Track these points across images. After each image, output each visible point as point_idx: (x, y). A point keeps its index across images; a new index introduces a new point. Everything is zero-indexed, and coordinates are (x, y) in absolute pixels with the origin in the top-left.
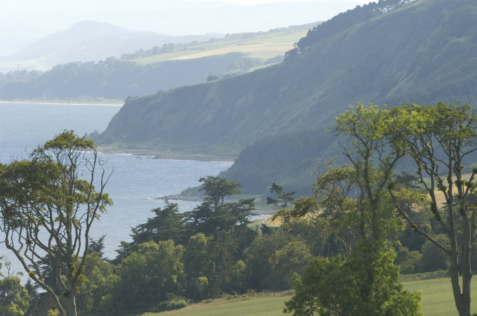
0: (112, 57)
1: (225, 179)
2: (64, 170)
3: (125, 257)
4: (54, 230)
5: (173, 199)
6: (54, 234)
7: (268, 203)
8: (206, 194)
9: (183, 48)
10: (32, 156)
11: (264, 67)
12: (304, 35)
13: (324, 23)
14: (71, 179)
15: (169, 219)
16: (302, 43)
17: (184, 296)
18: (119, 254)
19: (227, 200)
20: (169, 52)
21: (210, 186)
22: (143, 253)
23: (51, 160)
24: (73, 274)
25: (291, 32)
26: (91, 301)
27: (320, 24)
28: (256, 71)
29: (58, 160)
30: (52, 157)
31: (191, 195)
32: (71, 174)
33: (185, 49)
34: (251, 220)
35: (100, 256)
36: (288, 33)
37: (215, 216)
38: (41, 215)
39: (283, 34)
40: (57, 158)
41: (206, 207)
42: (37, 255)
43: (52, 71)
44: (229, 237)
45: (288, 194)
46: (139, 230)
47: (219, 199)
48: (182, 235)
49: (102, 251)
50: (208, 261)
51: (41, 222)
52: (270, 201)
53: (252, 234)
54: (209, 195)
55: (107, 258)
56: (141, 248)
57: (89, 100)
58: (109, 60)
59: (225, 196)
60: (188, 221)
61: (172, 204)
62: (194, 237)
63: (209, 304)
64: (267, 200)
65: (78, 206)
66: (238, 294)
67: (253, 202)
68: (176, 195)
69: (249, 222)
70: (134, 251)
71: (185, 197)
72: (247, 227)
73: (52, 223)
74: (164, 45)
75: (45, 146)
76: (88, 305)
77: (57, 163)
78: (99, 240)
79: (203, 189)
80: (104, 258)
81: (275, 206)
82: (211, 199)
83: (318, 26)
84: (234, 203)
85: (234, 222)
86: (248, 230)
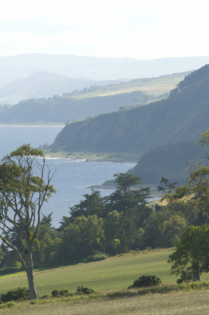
0: (57, 95)
1: (130, 175)
2: (23, 170)
3: (66, 226)
4: (18, 209)
5: (97, 188)
6: (17, 212)
7: (159, 190)
8: (118, 184)
9: (103, 89)
10: (3, 161)
11: (156, 100)
12: (182, 79)
13: (195, 72)
14: (28, 176)
15: (94, 201)
16: (181, 84)
17: (104, 252)
18: (62, 225)
19: (132, 188)
20: (94, 91)
21: (121, 179)
22: (77, 224)
23: (15, 164)
24: (31, 239)
25: (174, 78)
26: (43, 255)
27: (193, 72)
28: (151, 104)
29: (19, 163)
30: (15, 161)
31: (110, 185)
32: (28, 172)
33: (105, 89)
34: (148, 201)
35: (50, 226)
36: (172, 78)
37: (124, 199)
38: (9, 199)
39: (169, 79)
40: (19, 162)
41: (118, 193)
42: (6, 226)
43: (18, 105)
44: (133, 213)
45: (172, 184)
46: (75, 209)
47: (127, 188)
48: (103, 212)
49: (50, 223)
50: (120, 228)
51: (9, 204)
52: (160, 189)
53: (149, 210)
54: (121, 185)
55: (54, 227)
56: (76, 220)
57: (42, 124)
58: (55, 97)
59: (131, 185)
60: (107, 203)
61: (96, 191)
62: (111, 213)
63: (121, 257)
64: (159, 188)
65: (33, 194)
66: (140, 250)
67: (149, 190)
68: (99, 185)
69: (147, 203)
70: (71, 223)
71: (105, 187)
72: (145, 206)
73: (16, 205)
74: (91, 87)
75: (11, 154)
76: (41, 259)
77: (19, 166)
78: (48, 215)
79: (116, 181)
80: (52, 228)
81: (164, 192)
82: (122, 188)
83: (191, 73)
84: (137, 190)
85: (137, 203)
86: (146, 208)
